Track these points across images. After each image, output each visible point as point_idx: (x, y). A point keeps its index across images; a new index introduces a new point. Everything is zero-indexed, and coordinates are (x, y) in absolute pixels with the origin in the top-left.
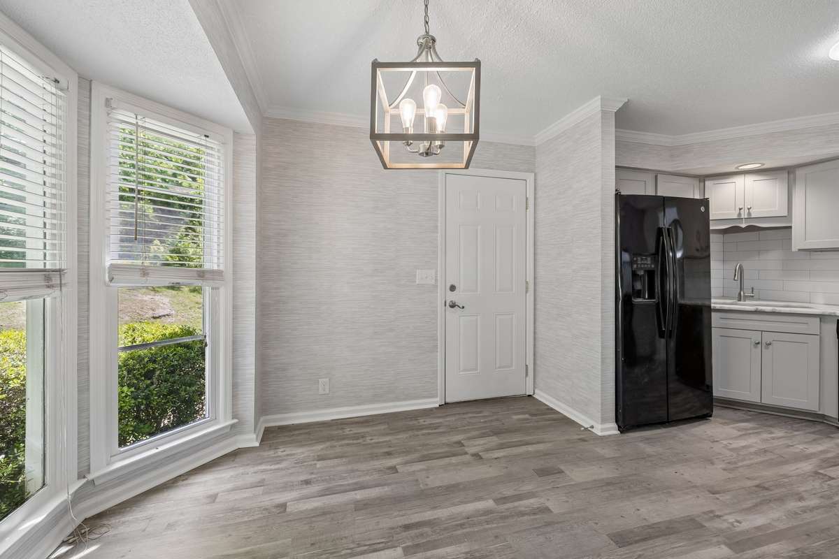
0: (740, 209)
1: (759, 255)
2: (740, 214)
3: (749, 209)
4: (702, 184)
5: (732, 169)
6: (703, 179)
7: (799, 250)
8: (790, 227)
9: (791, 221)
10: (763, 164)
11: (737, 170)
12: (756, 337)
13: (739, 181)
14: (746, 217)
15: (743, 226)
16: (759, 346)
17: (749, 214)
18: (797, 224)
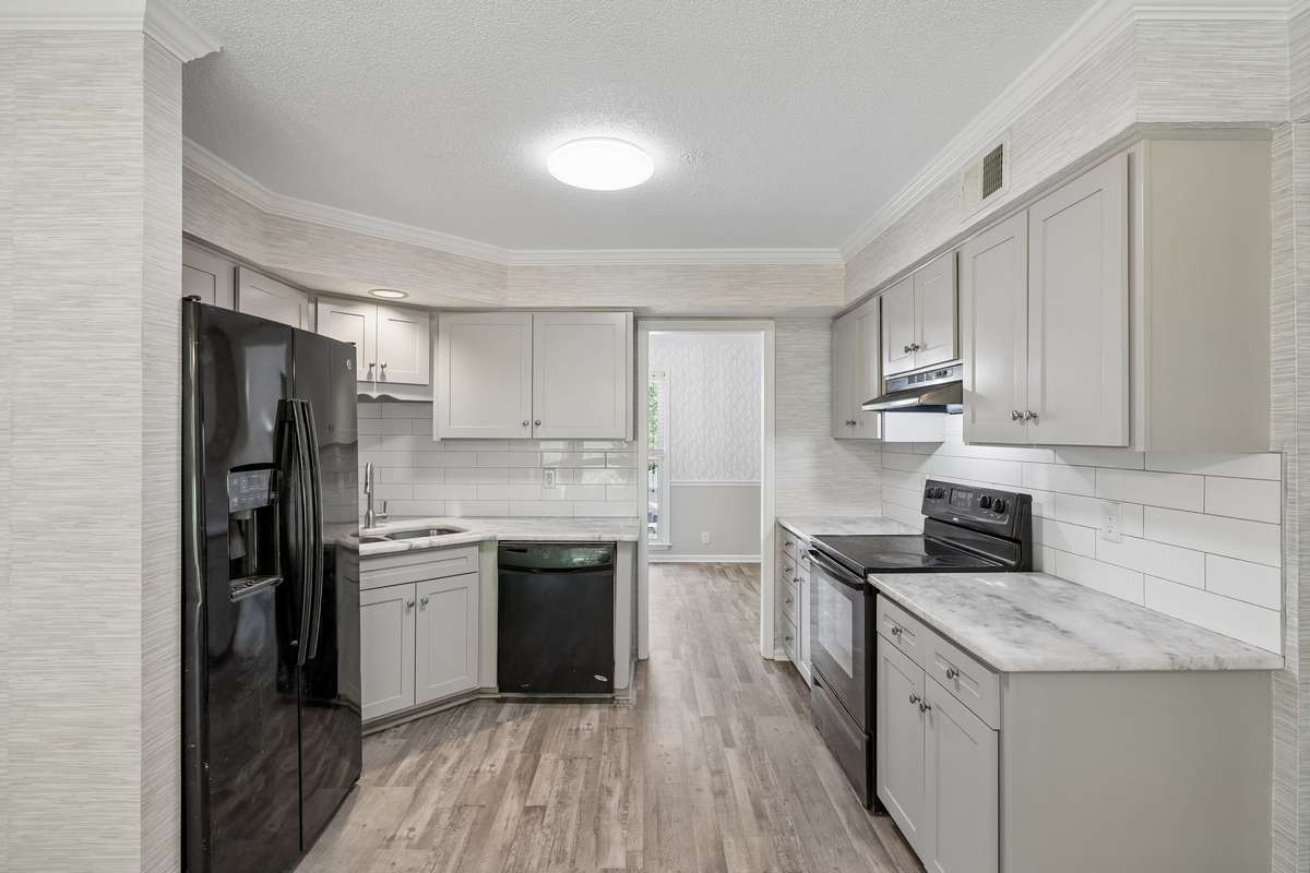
0: (371, 365)
1: (381, 442)
2: (370, 374)
3: (382, 367)
4: (312, 306)
5: (362, 291)
6: (316, 296)
7: (442, 439)
8: (432, 402)
9: (431, 393)
10: (406, 295)
11: (370, 296)
12: (407, 594)
13: (370, 313)
14: (379, 380)
15: (375, 395)
16: (413, 609)
17: (383, 375)
18: (440, 397)
